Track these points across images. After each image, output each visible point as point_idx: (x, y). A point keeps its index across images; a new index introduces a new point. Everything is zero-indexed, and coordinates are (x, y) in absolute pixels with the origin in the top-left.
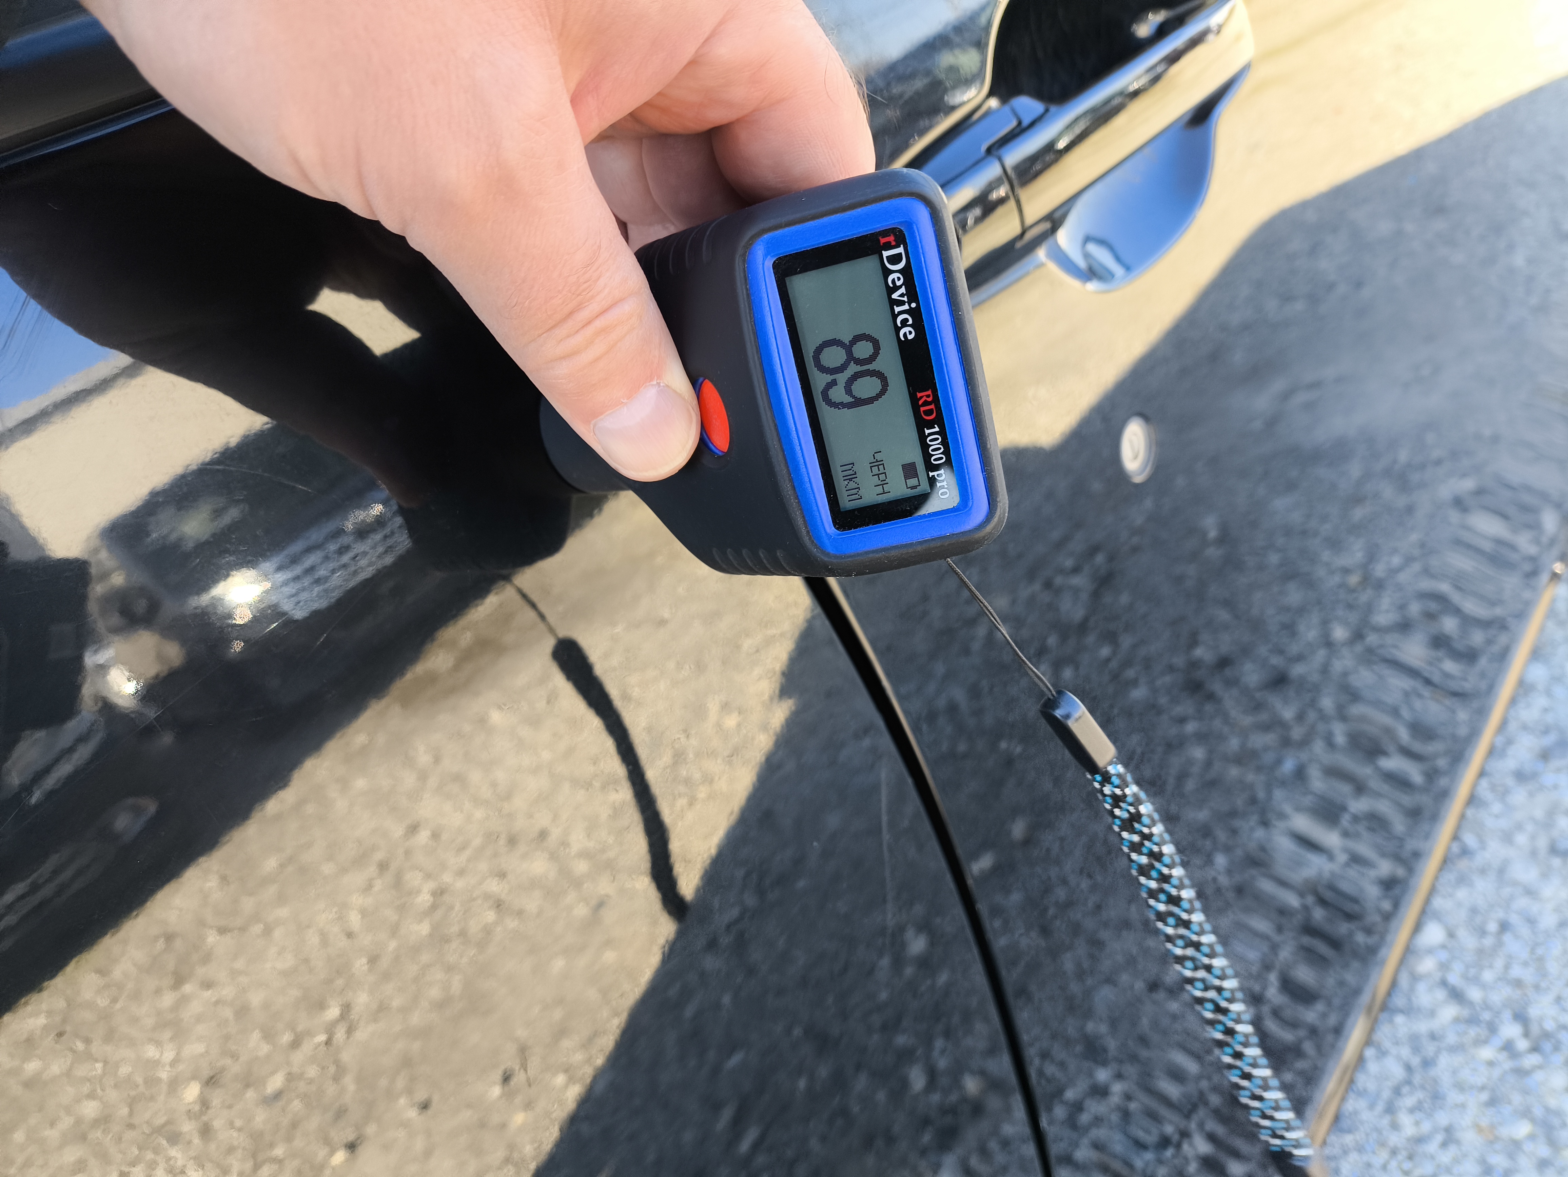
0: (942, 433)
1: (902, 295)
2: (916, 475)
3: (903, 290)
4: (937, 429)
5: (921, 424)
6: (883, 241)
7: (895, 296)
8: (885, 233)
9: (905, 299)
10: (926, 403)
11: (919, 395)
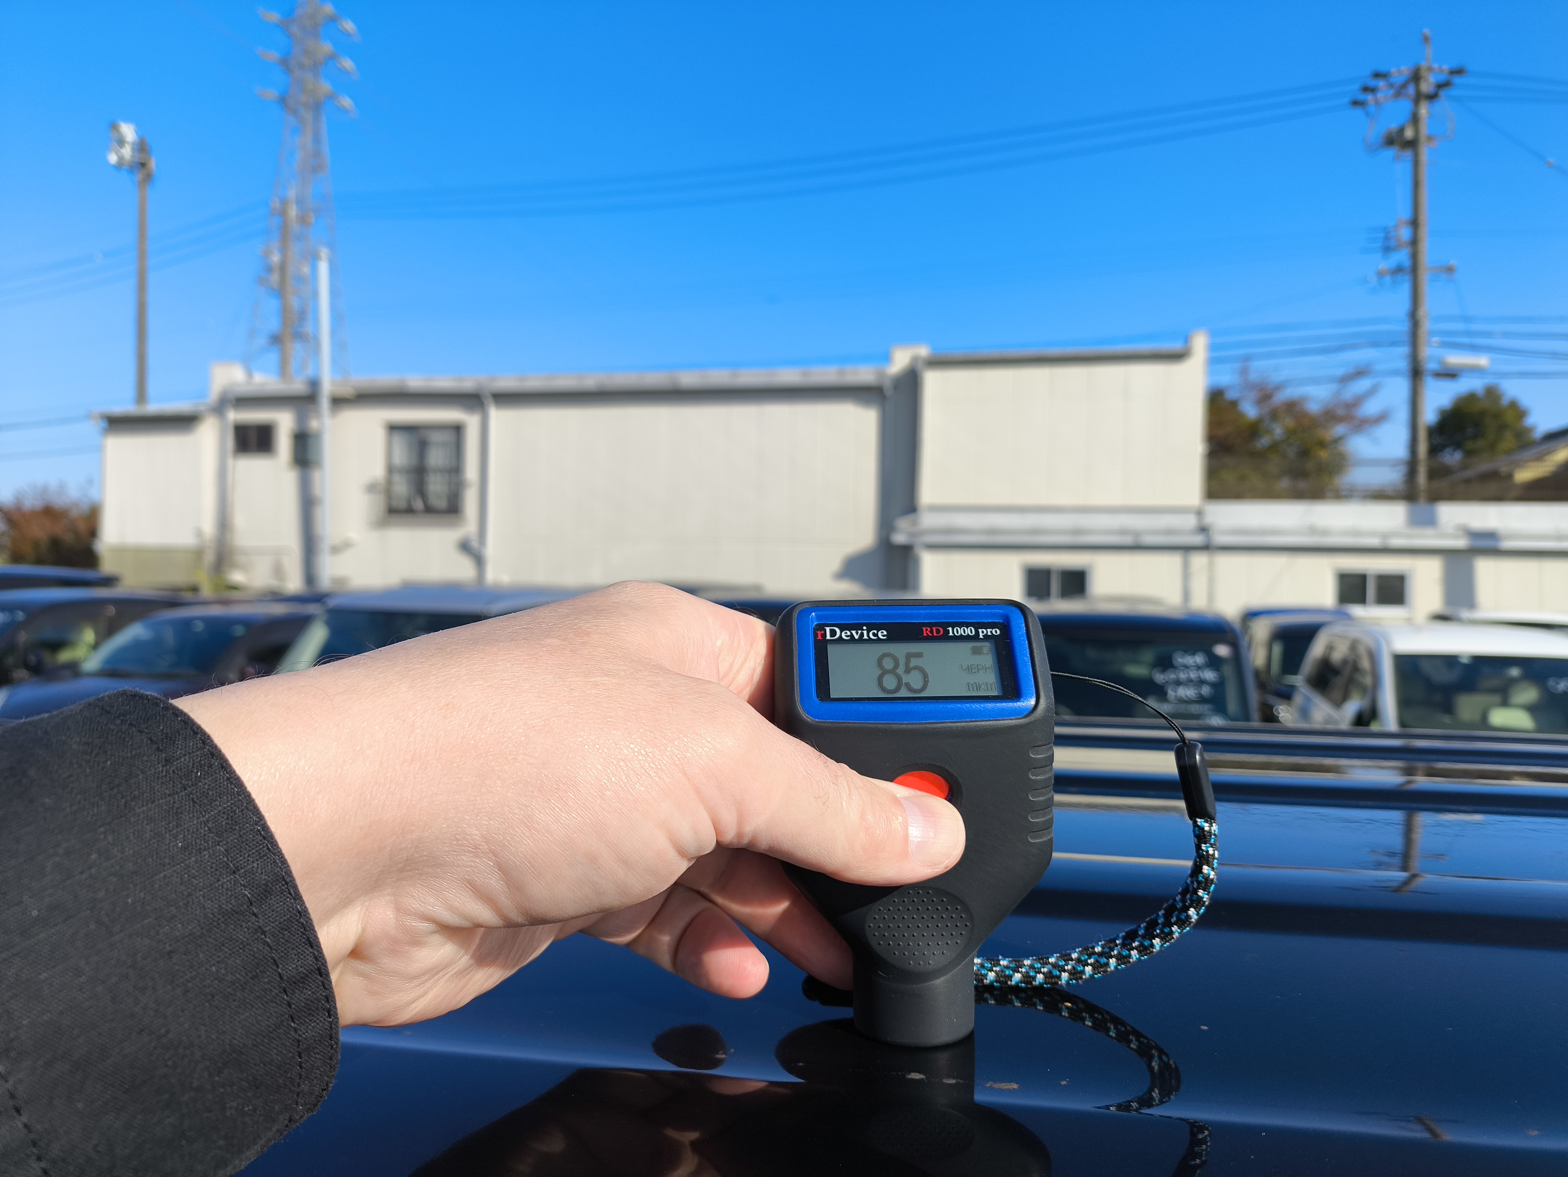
0: (954, 625)
1: (857, 634)
2: (981, 647)
3: (854, 632)
4: (950, 629)
5: (946, 638)
6: (820, 638)
7: (856, 637)
8: (816, 635)
9: (860, 632)
10: (931, 631)
11: (925, 634)
